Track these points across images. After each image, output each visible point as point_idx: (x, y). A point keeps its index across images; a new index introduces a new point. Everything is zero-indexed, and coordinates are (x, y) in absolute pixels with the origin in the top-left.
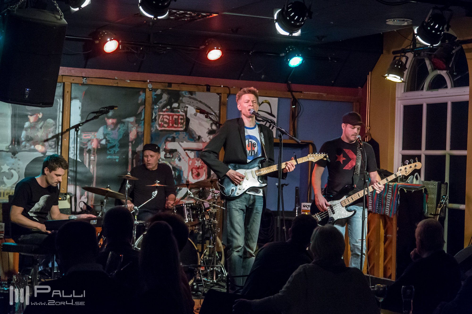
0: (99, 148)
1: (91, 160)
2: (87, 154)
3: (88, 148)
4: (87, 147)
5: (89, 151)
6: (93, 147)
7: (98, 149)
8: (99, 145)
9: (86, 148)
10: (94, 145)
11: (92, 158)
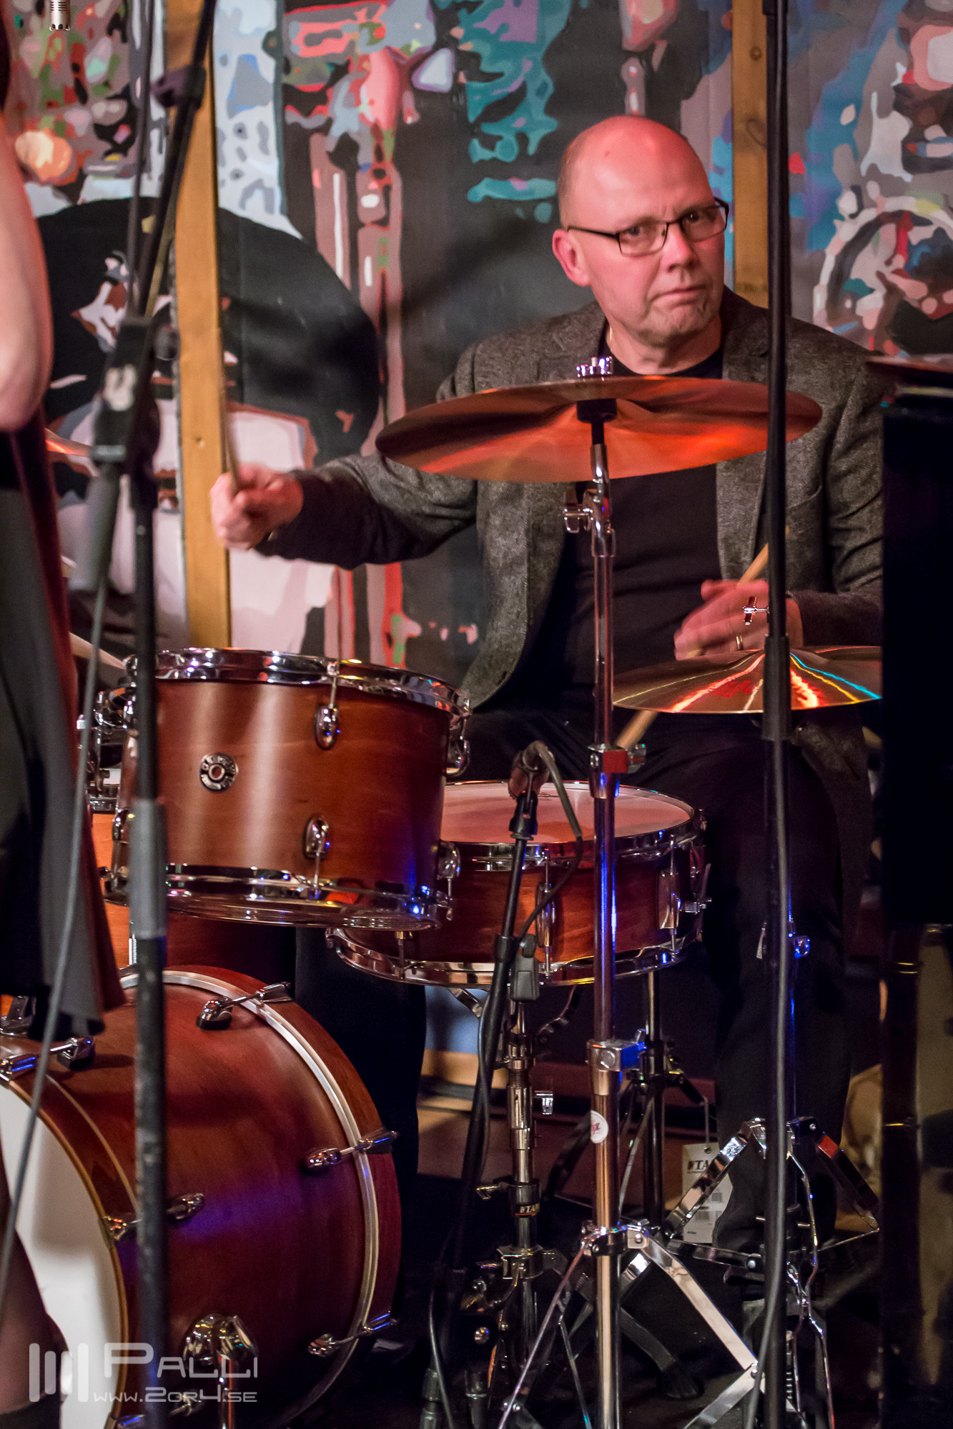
0: (409, 120)
1: (363, 217)
2: (337, 179)
3: (336, 131)
4: (329, 123)
5: (345, 154)
6: (371, 118)
7: (403, 133)
8: (409, 100)
9: (325, 129)
10: (372, 103)
11: (370, 201)
